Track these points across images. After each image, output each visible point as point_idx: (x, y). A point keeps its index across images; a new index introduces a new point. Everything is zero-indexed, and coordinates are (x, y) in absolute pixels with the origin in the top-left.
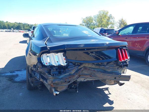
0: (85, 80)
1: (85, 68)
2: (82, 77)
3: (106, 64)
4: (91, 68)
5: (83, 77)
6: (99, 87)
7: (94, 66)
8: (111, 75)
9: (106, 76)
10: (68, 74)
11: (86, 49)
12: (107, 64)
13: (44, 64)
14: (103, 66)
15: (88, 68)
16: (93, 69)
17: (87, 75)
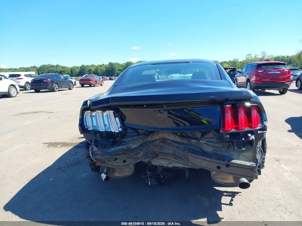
0: (170, 166)
1: (164, 141)
2: (161, 158)
3: (200, 136)
4: (173, 141)
5: (164, 159)
6: (217, 188)
7: (178, 139)
8: (208, 159)
9: (199, 160)
10: (124, 147)
11: (145, 106)
12: (202, 136)
13: (86, 127)
14: (195, 139)
15: (169, 141)
16: (176, 145)
17: (167, 154)
